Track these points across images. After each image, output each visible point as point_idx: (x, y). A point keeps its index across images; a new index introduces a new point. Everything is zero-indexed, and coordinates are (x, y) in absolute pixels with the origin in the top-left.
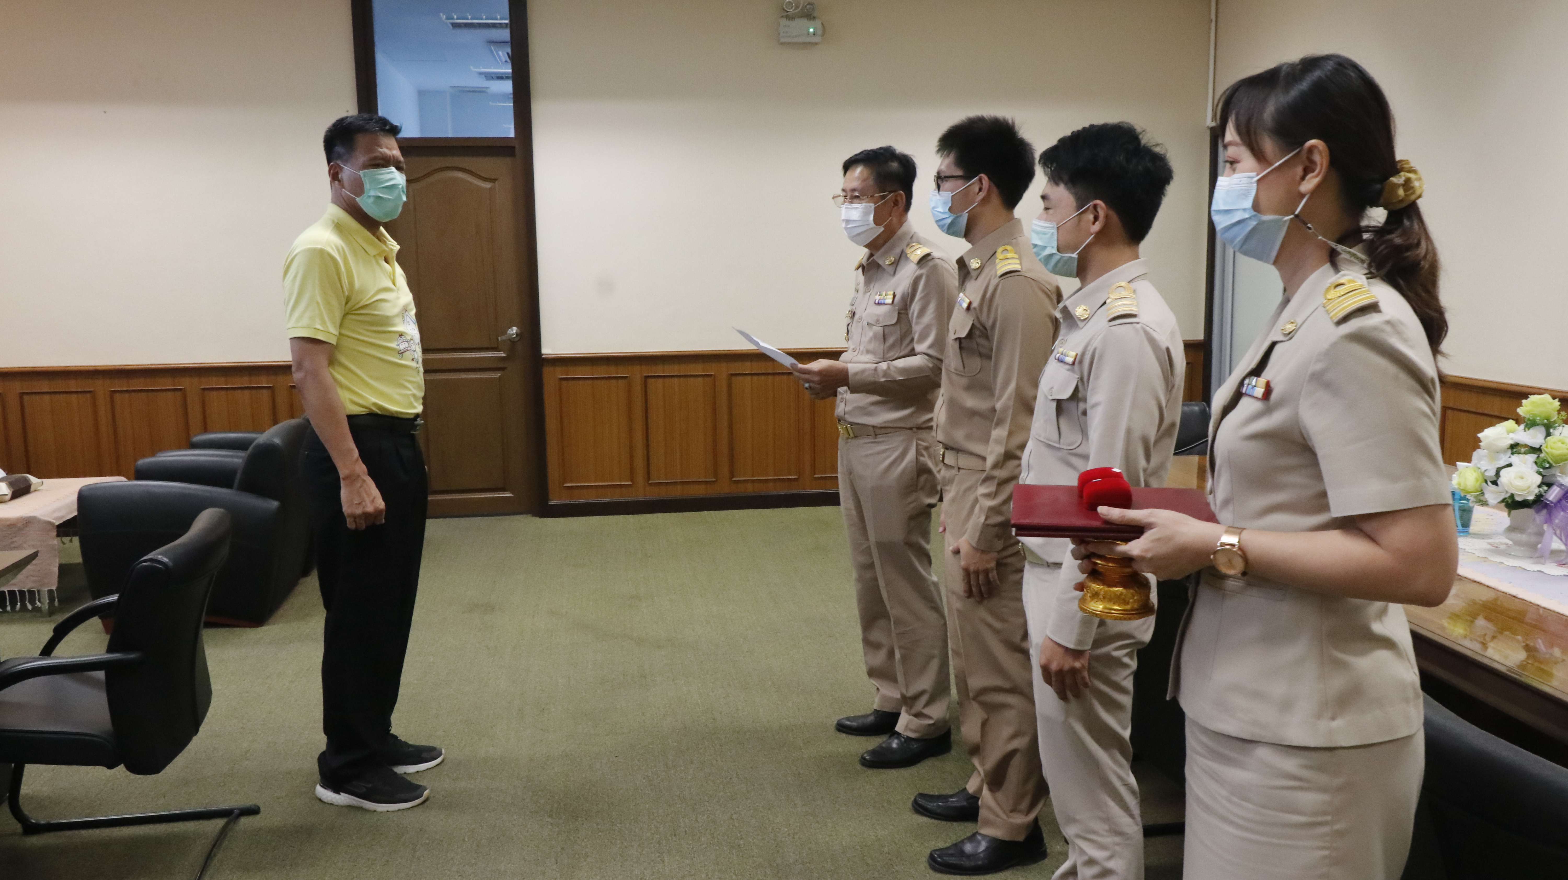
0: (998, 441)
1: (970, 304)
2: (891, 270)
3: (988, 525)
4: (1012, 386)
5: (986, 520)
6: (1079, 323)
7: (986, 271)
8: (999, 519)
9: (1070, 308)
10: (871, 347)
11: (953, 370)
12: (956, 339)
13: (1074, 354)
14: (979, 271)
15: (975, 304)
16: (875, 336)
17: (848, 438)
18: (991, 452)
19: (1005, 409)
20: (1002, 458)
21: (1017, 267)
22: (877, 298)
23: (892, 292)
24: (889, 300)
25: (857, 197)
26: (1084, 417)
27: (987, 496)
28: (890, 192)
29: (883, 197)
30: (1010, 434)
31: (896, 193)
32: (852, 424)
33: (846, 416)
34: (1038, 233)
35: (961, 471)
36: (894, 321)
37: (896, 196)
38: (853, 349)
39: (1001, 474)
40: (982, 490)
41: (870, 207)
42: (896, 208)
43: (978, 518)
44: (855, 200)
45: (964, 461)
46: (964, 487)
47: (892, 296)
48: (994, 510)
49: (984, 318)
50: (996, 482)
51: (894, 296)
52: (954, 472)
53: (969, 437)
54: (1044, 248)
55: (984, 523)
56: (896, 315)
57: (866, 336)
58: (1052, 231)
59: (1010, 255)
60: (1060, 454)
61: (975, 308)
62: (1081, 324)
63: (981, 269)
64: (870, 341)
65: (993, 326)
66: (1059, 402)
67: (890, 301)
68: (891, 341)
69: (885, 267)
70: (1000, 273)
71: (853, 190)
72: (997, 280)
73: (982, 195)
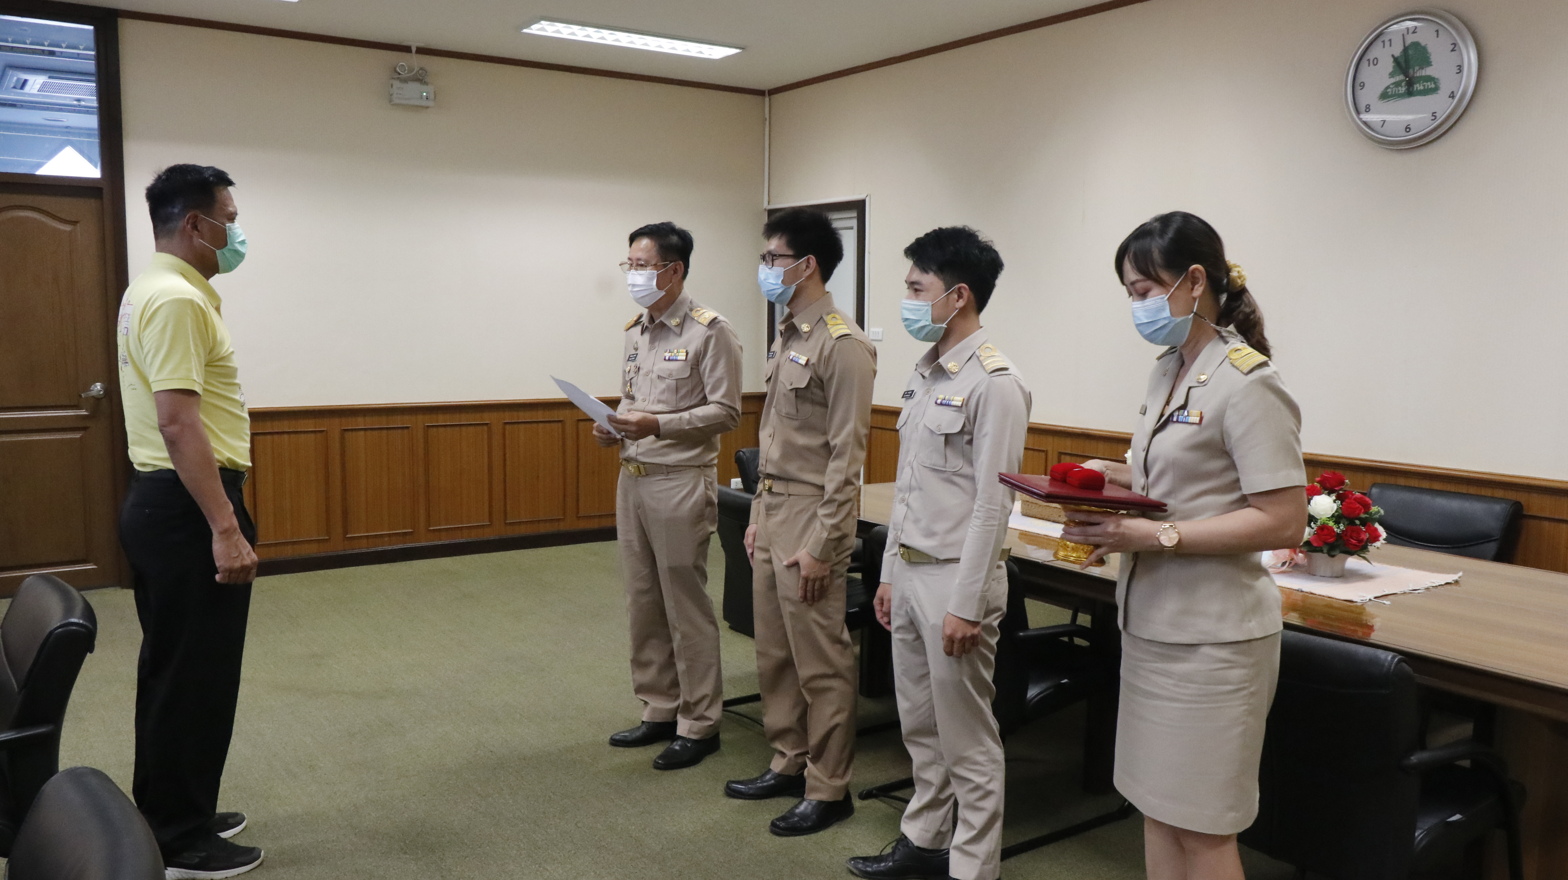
0: (837, 471)
1: (808, 361)
2: (677, 330)
3: (829, 539)
4: (849, 427)
5: (829, 535)
6: (951, 375)
7: (816, 335)
8: (836, 534)
9: (944, 365)
10: (663, 397)
11: (783, 415)
12: (791, 390)
13: (961, 399)
14: (809, 333)
15: (814, 360)
16: (668, 388)
17: (638, 476)
18: (831, 481)
19: (845, 444)
20: (842, 485)
21: (847, 331)
22: (667, 355)
23: (685, 350)
24: (682, 356)
25: (642, 265)
26: (968, 447)
28: (671, 262)
29: (665, 266)
30: (849, 464)
31: (677, 263)
32: (644, 463)
33: (638, 457)
34: (907, 309)
35: (791, 497)
36: (688, 374)
37: (676, 265)
38: (643, 399)
39: (840, 497)
40: (821, 512)
41: (653, 273)
42: (676, 275)
43: (821, 534)
44: (639, 268)
45: (793, 488)
46: (796, 509)
47: (685, 353)
48: (836, 527)
49: (821, 371)
50: (836, 504)
51: (687, 354)
52: (782, 498)
53: (801, 469)
54: (917, 321)
55: (826, 538)
56: (689, 369)
57: (656, 388)
58: (926, 308)
59: (839, 322)
60: (945, 475)
61: (813, 364)
62: (952, 377)
63: (810, 333)
64: (663, 392)
65: (831, 377)
66: (947, 436)
67: (684, 358)
68: (683, 392)
69: (673, 328)
70: (835, 335)
71: (639, 259)
72: (832, 342)
73: (809, 272)
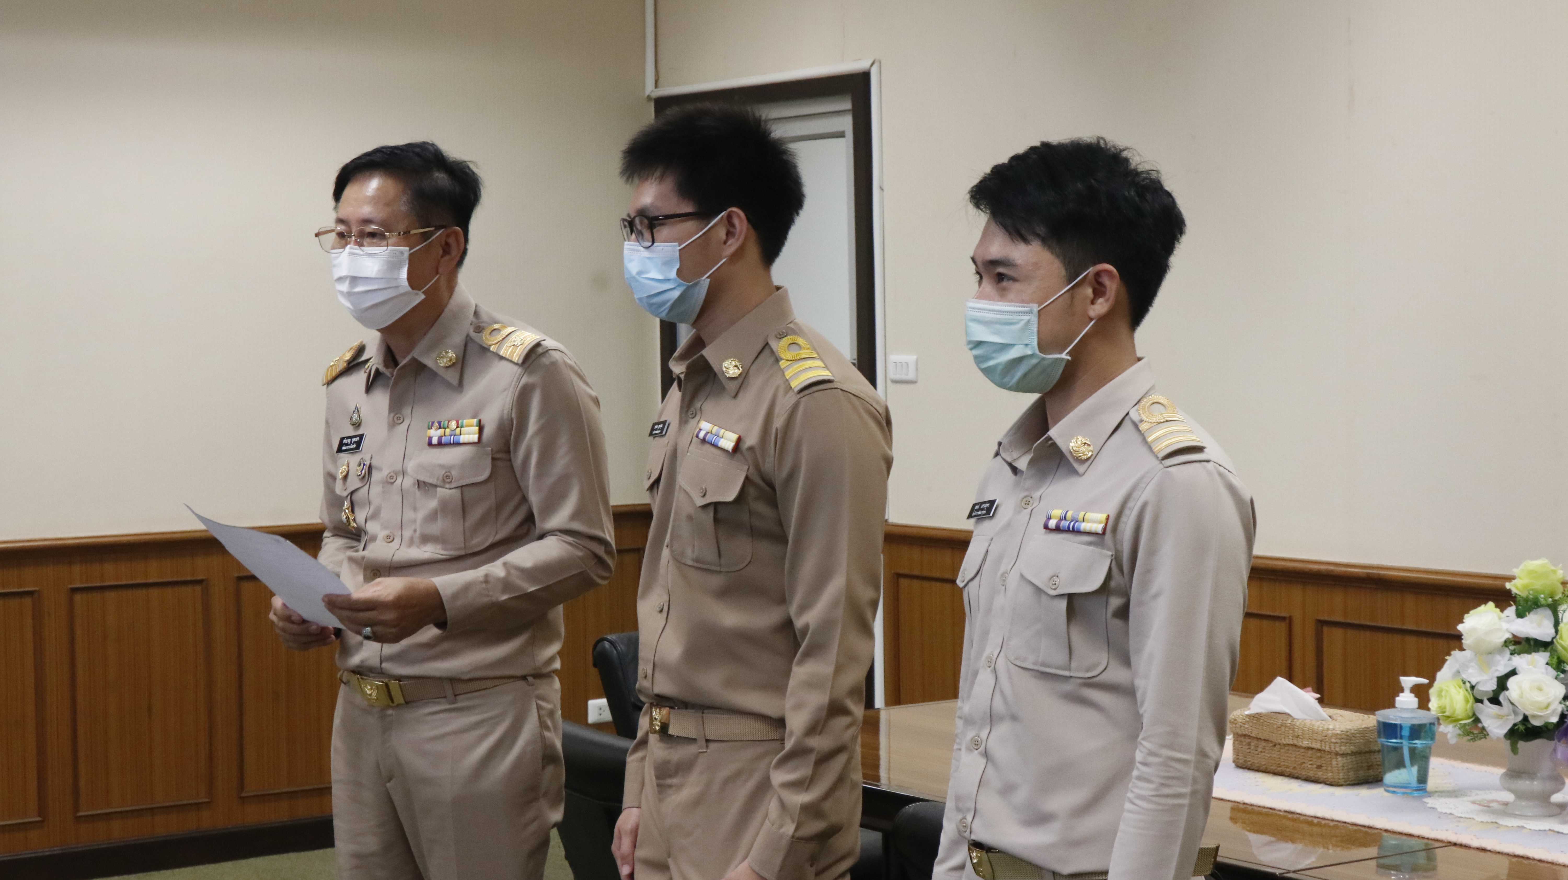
0: (811, 684)
1: (739, 441)
2: (452, 377)
3: (798, 838)
4: (836, 585)
5: (796, 829)
6: (1077, 466)
7: (756, 382)
8: (816, 827)
9: (1060, 442)
10: (434, 529)
11: (690, 563)
12: (705, 507)
13: (1101, 516)
14: (740, 380)
15: (751, 440)
16: (443, 508)
17: (388, 704)
18: (798, 707)
20: (824, 714)
21: (825, 374)
22: (434, 433)
23: (475, 421)
24: (470, 435)
25: (372, 235)
26: (1119, 622)
27: (796, 785)
28: (438, 228)
29: (425, 236)
30: (839, 669)
31: (449, 231)
32: (400, 678)
33: (384, 665)
34: (979, 321)
35: (712, 746)
36: (485, 475)
37: (448, 236)
38: (388, 536)
39: (820, 743)
40: (779, 777)
41: (402, 253)
42: (447, 258)
43: (781, 827)
44: (367, 240)
45: (717, 726)
46: (724, 773)
47: (477, 428)
48: (812, 810)
49: (768, 465)
50: (812, 758)
51: (481, 429)
52: (692, 749)
53: (730, 683)
54: (1004, 347)
55: (793, 837)
56: (486, 464)
57: (415, 509)
58: (1025, 317)
59: (805, 353)
60: (1069, 687)
61: (751, 449)
62: (1080, 468)
63: (743, 380)
64: (431, 518)
66: (1072, 598)
67: (475, 438)
68: (476, 513)
69: (441, 372)
70: (797, 384)
71: (367, 221)
72: (791, 399)
73: (733, 246)
